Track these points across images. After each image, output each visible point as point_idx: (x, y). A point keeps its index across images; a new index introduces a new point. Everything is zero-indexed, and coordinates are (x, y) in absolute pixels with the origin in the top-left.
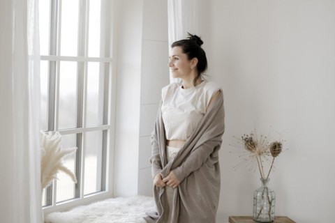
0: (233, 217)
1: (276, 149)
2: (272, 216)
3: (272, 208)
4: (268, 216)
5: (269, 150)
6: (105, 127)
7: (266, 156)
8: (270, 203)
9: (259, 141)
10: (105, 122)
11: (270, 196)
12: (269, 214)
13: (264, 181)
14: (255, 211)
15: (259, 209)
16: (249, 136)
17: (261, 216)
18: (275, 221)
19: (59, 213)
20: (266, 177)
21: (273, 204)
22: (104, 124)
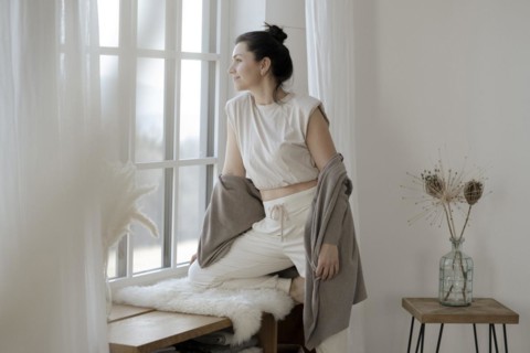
0: (409, 299)
1: (473, 192)
2: (469, 296)
3: (469, 284)
4: (461, 296)
5: (462, 194)
6: (210, 161)
7: (459, 203)
8: (465, 275)
9: (446, 181)
10: (210, 153)
11: (464, 265)
12: (464, 294)
13: (456, 242)
14: (441, 289)
15: (447, 285)
16: (433, 173)
17: (452, 296)
18: (473, 304)
19: (136, 287)
20: (458, 235)
21: (469, 277)
22: (208, 155)
